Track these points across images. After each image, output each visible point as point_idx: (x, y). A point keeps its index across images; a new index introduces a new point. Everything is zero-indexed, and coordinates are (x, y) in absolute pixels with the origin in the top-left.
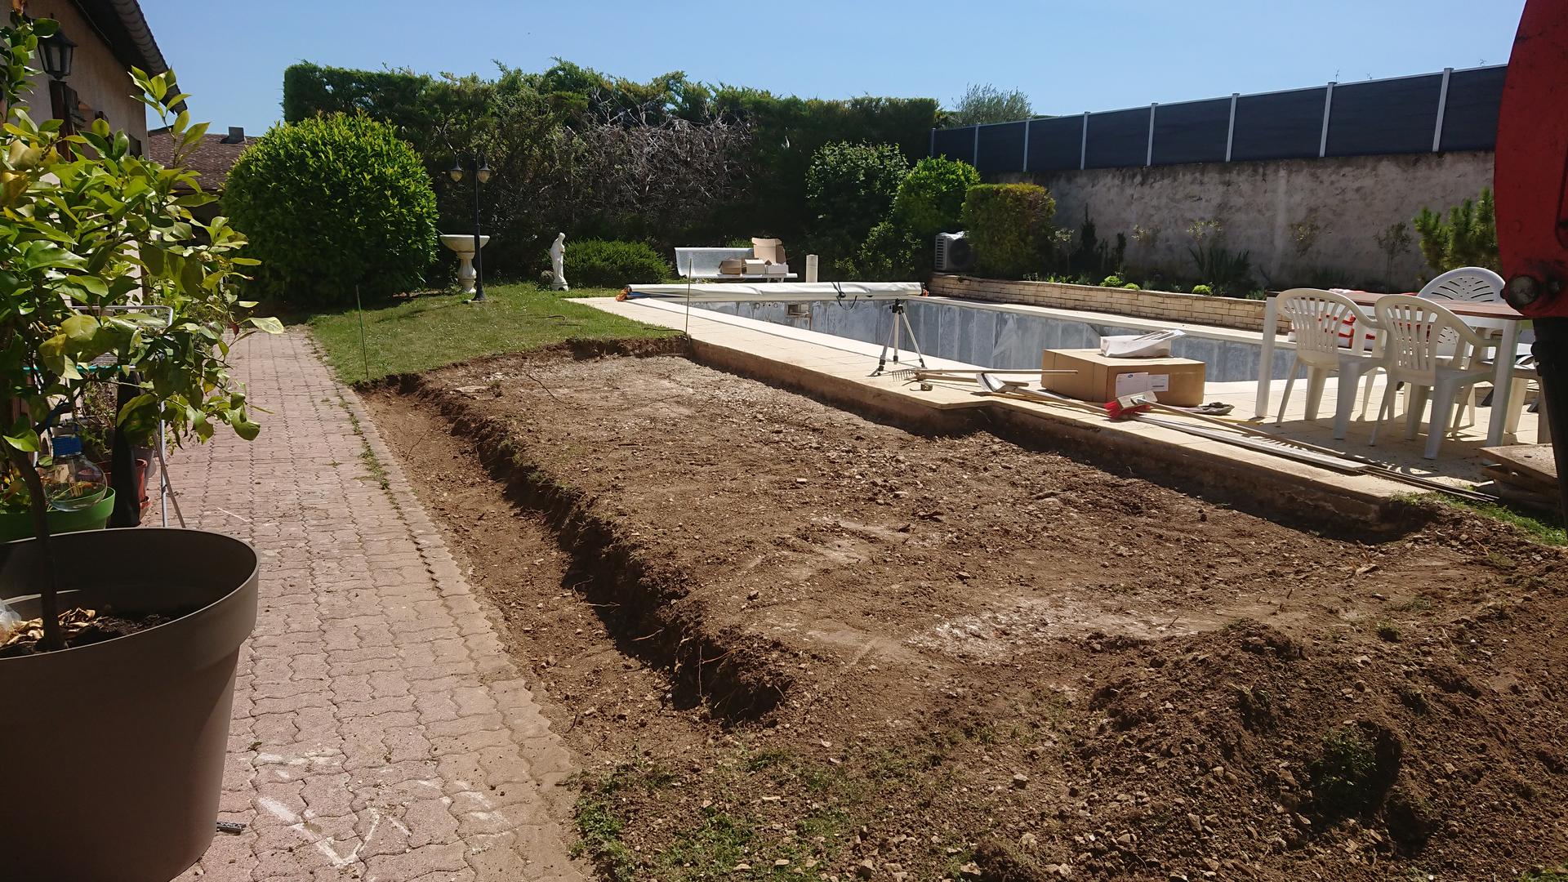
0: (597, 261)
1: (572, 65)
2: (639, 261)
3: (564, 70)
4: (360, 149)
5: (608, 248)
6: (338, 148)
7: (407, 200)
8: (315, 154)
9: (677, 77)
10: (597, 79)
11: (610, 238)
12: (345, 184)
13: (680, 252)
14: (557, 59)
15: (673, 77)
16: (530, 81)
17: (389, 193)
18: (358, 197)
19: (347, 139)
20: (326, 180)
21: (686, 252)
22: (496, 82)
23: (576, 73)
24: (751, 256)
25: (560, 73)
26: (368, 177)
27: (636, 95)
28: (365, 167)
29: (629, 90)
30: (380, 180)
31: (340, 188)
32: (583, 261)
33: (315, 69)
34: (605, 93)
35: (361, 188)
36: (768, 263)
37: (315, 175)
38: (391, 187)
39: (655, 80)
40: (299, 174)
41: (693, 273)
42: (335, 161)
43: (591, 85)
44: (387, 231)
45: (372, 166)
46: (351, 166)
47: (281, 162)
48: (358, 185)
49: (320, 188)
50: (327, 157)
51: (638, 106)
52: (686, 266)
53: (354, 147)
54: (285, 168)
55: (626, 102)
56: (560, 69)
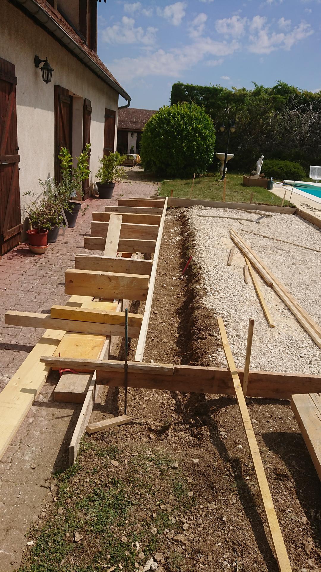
0: (276, 169)
1: (285, 84)
2: (293, 170)
3: (281, 86)
4: (190, 117)
5: (282, 163)
6: (182, 116)
7: (204, 138)
8: (174, 118)
10: (294, 90)
11: (283, 159)
12: (182, 131)
13: (313, 168)
14: (279, 81)
16: (266, 90)
17: (197, 135)
18: (186, 136)
19: (186, 113)
20: (176, 129)
21: (315, 168)
22: (252, 91)
23: (286, 88)
25: (279, 87)
26: (191, 128)
27: (310, 98)
28: (191, 124)
29: (308, 96)
30: (195, 130)
31: (180, 132)
32: (270, 168)
33: (182, 85)
34: (297, 96)
35: (188, 132)
37: (173, 127)
38: (199, 133)
40: (167, 126)
41: (316, 178)
42: (180, 121)
43: (292, 93)
44: (194, 150)
45: (193, 124)
46: (185, 124)
47: (162, 121)
48: (187, 131)
49: (173, 132)
50: (178, 119)
51: (310, 103)
52: (313, 174)
53: (188, 116)
54: (163, 123)
55: (305, 101)
56: (279, 85)
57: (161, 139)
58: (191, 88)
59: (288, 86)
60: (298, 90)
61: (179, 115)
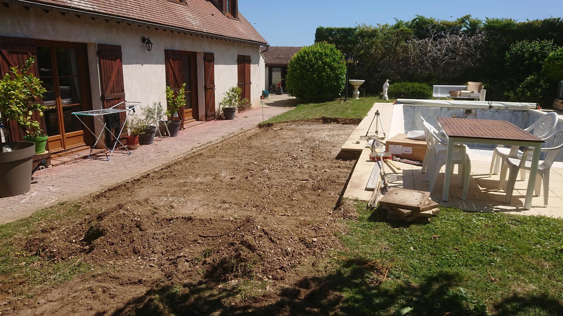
0: (402, 90)
1: (422, 17)
2: (419, 89)
3: (418, 19)
4: (321, 54)
5: (409, 85)
6: (315, 53)
7: (333, 69)
8: (308, 55)
9: (467, 17)
10: (432, 21)
11: (412, 82)
12: (314, 64)
13: (435, 87)
15: (465, 17)
16: (406, 24)
17: (326, 67)
18: (317, 69)
20: (309, 64)
21: (438, 87)
22: (394, 25)
23: (422, 20)
24: (466, 89)
26: (321, 62)
27: (447, 26)
28: (321, 59)
29: (445, 24)
30: (325, 63)
31: (312, 66)
34: (434, 26)
36: (473, 92)
37: (306, 62)
38: (328, 65)
39: (458, 19)
40: (303, 62)
41: (439, 95)
42: (313, 57)
43: (428, 23)
44: (325, 79)
45: (323, 59)
46: (316, 59)
47: (299, 58)
48: (318, 65)
49: (307, 66)
50: (311, 56)
51: (447, 30)
52: (437, 92)
53: (319, 53)
54: (300, 60)
55: (443, 29)
56: (417, 19)
57: (298, 73)
58: (330, 31)
59: (425, 18)
60: (436, 20)
61: (312, 53)
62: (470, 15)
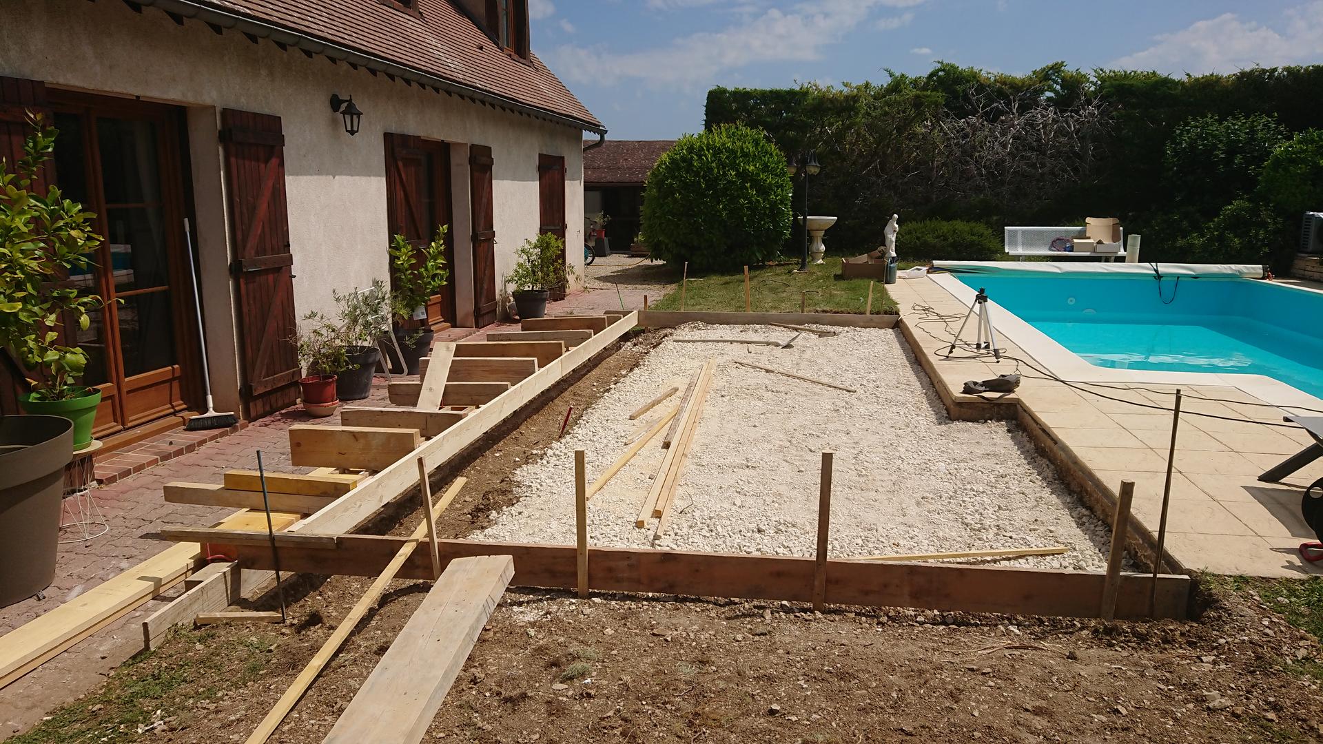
0: (930, 239)
1: (953, 66)
2: (969, 238)
3: (944, 70)
4: (733, 152)
5: (945, 227)
6: (717, 152)
7: (764, 190)
8: (700, 157)
9: (1057, 68)
10: (974, 76)
11: (948, 219)
12: (716, 179)
13: (1009, 231)
14: (939, 62)
15: (1052, 68)
16: (915, 83)
17: (748, 185)
18: (726, 189)
19: (724, 144)
20: (704, 177)
21: (1016, 231)
22: (885, 86)
23: (954, 73)
24: (1082, 235)
25: (940, 73)
26: (733, 173)
27: (1010, 87)
28: (734, 166)
29: (1004, 83)
30: (744, 175)
31: (713, 183)
32: (918, 238)
33: (724, 91)
34: (981, 88)
35: (730, 182)
36: (1100, 242)
37: (697, 174)
38: (751, 181)
39: (1034, 72)
40: (687, 173)
41: (1020, 251)
42: (712, 162)
43: (968, 81)
44: (745, 215)
45: (739, 165)
46: (722, 165)
47: (678, 165)
48: (726, 179)
49: (699, 182)
50: (707, 159)
51: (1012, 97)
52: (1014, 244)
53: (728, 150)
54: (679, 169)
55: (1001, 94)
56: (940, 70)
57: (675, 201)
58: (742, 97)
59: (960, 69)
60: (984, 74)
61: (711, 151)
62: (1063, 62)
